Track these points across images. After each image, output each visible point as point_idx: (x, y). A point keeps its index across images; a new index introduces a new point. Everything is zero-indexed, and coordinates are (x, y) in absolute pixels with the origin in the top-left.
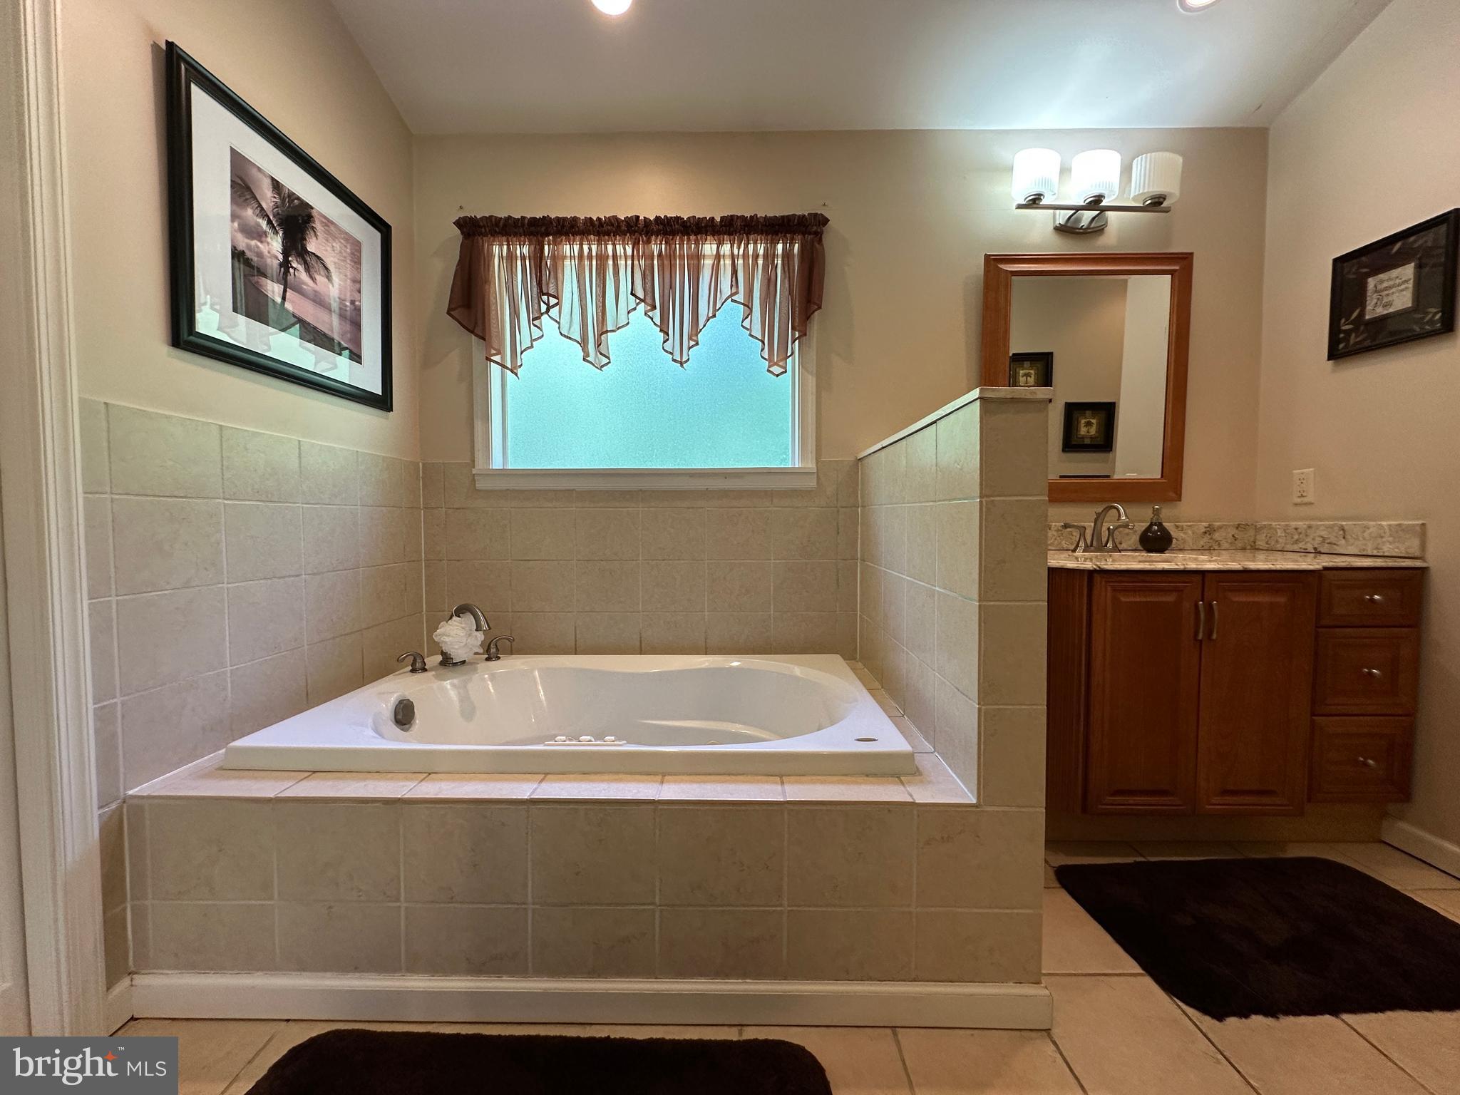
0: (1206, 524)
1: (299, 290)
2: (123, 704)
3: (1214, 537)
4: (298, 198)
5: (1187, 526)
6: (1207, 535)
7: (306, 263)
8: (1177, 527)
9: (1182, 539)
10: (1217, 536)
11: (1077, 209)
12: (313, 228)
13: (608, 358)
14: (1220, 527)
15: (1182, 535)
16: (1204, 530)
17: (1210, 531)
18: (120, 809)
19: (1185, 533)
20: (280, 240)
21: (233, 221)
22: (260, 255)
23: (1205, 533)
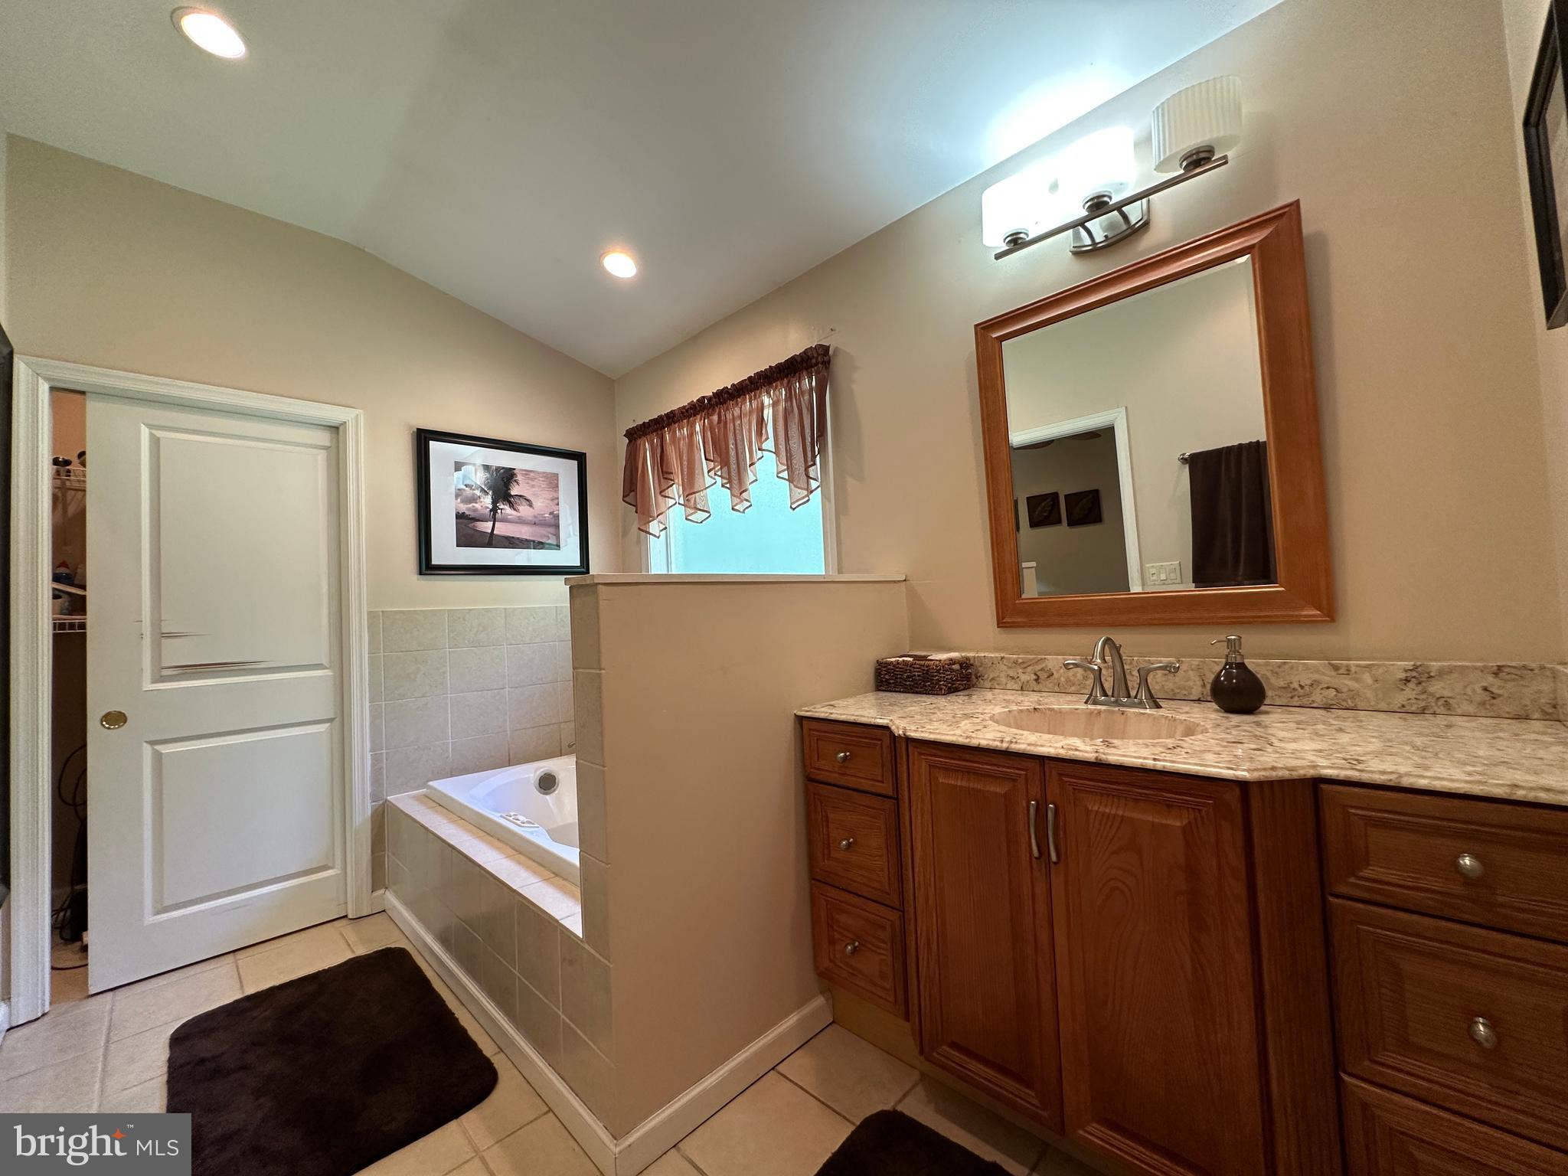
0: (1409, 664)
1: (504, 520)
2: (387, 753)
3: (1431, 689)
4: (503, 468)
5: (1358, 666)
6: (1412, 685)
7: (510, 502)
8: (1336, 668)
9: (1350, 690)
10: (1437, 687)
11: (1081, 223)
12: (515, 481)
13: (709, 512)
14: (1442, 673)
15: (1347, 682)
16: (1403, 675)
17: (1417, 676)
18: (383, 804)
19: (1356, 680)
20: (490, 497)
21: (456, 499)
22: (476, 510)
23: (1407, 680)
